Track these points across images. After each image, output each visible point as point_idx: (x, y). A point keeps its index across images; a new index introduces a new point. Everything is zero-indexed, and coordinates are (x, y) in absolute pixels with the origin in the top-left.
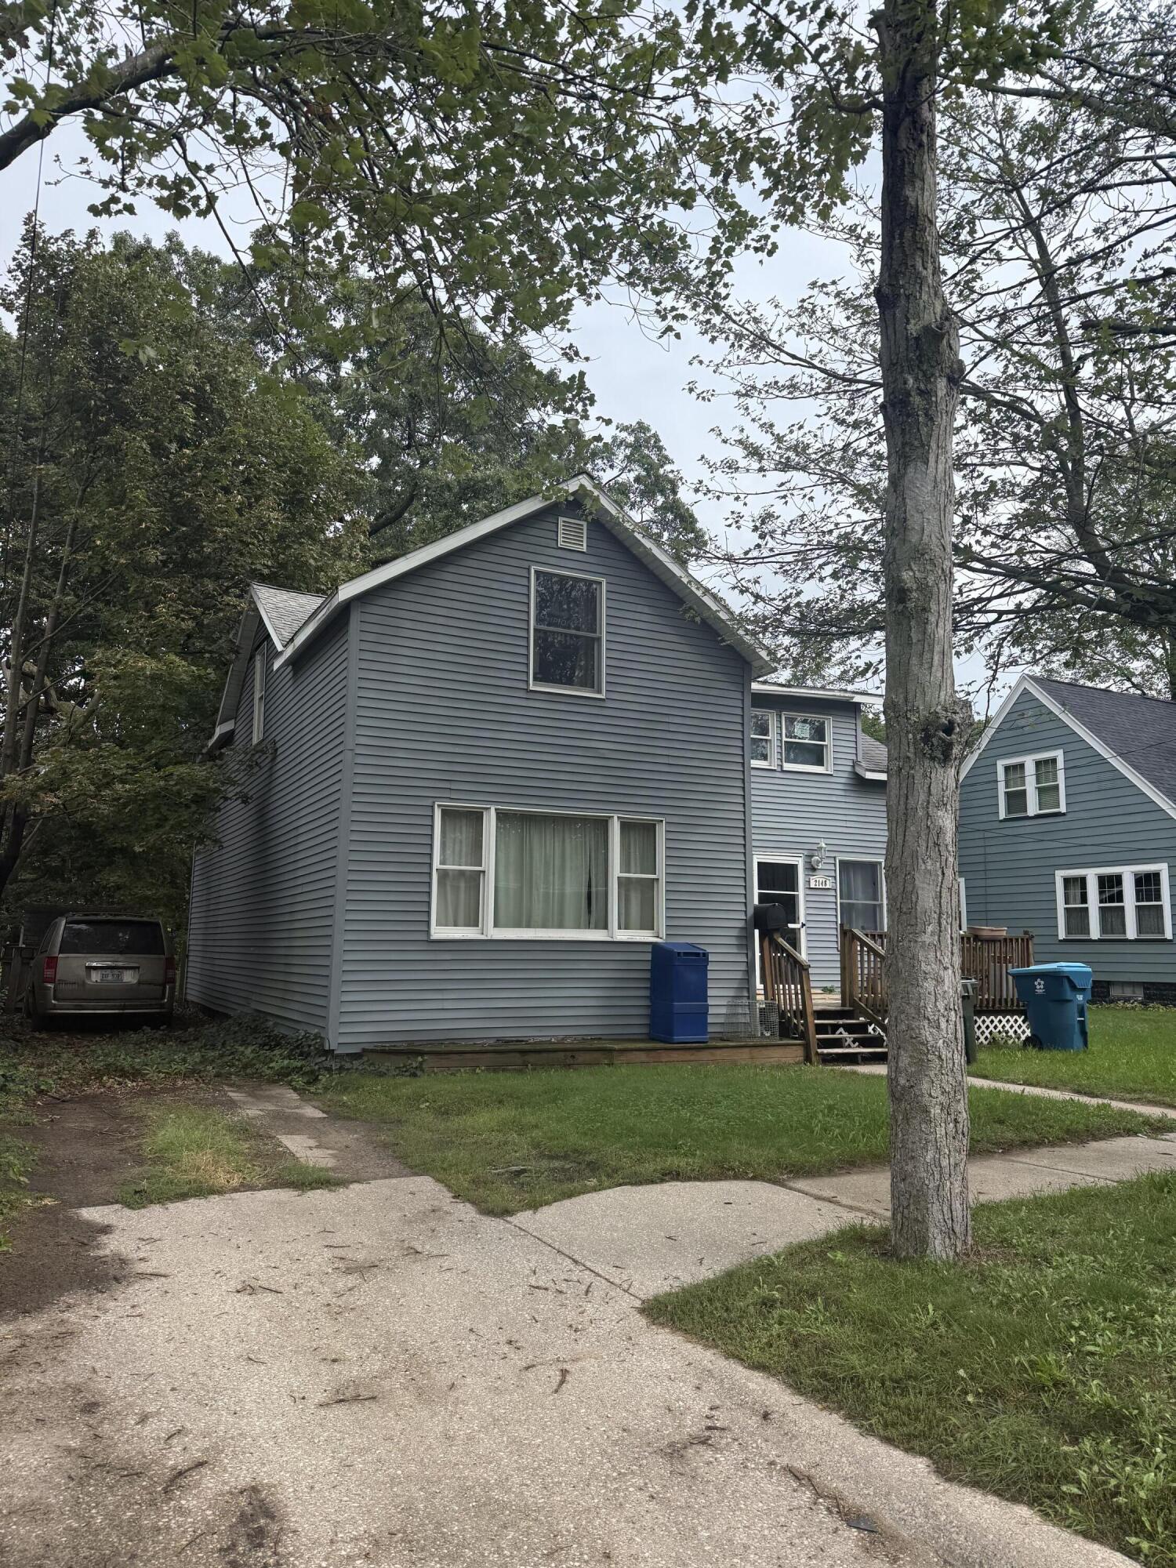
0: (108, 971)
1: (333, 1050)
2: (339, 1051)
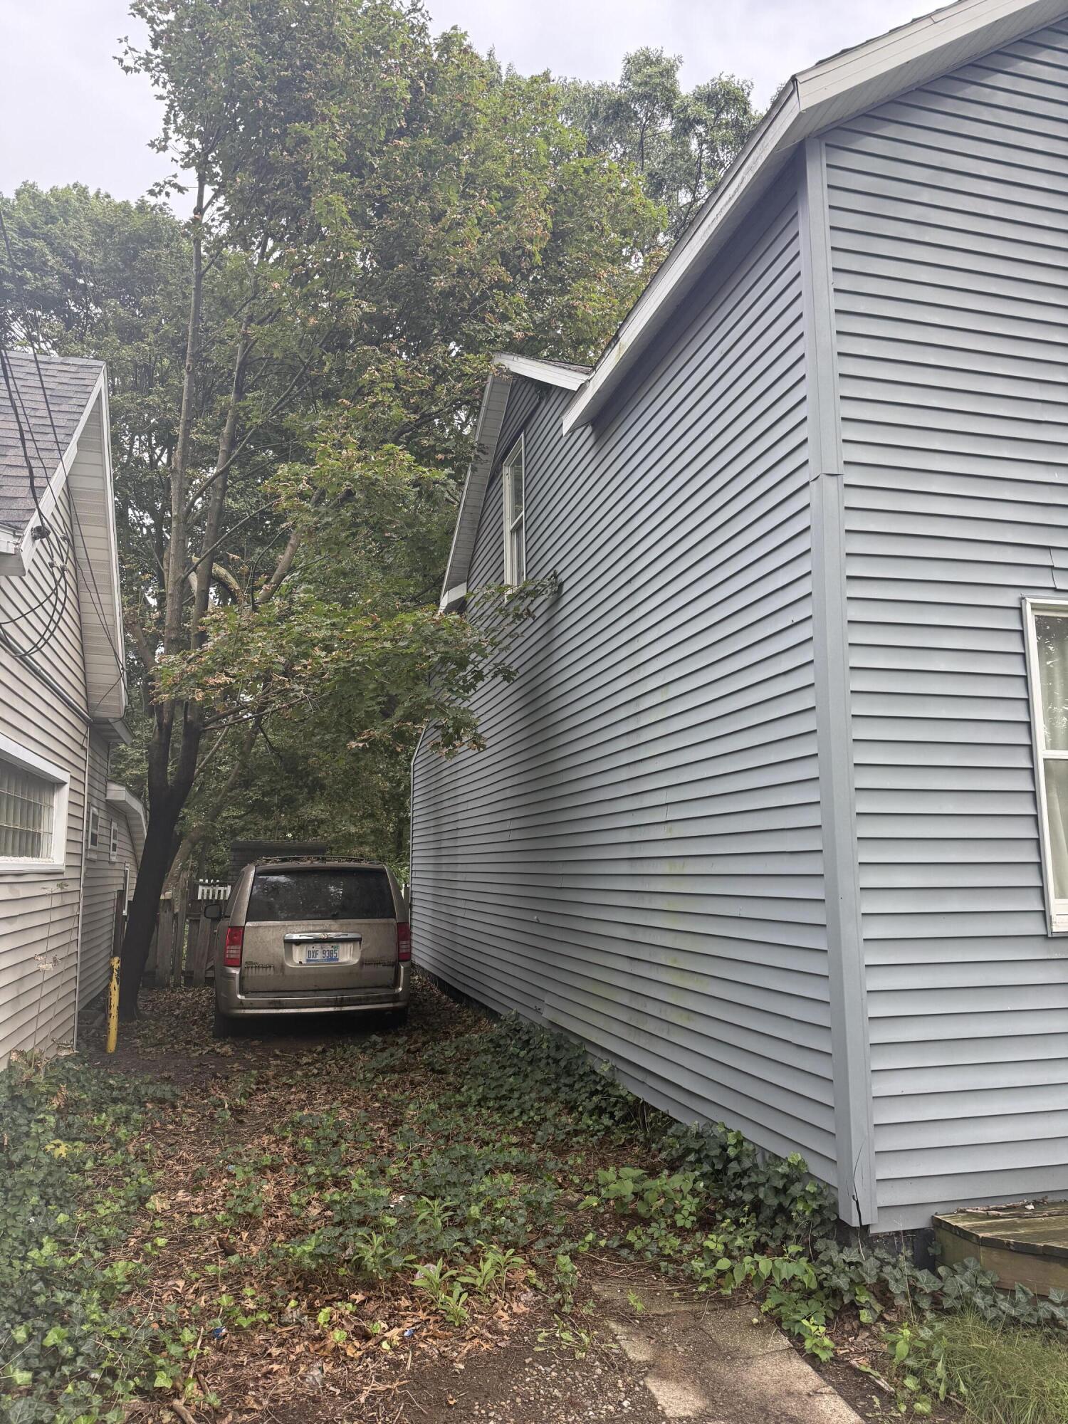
0: (318, 947)
1: (867, 1226)
2: (881, 1227)
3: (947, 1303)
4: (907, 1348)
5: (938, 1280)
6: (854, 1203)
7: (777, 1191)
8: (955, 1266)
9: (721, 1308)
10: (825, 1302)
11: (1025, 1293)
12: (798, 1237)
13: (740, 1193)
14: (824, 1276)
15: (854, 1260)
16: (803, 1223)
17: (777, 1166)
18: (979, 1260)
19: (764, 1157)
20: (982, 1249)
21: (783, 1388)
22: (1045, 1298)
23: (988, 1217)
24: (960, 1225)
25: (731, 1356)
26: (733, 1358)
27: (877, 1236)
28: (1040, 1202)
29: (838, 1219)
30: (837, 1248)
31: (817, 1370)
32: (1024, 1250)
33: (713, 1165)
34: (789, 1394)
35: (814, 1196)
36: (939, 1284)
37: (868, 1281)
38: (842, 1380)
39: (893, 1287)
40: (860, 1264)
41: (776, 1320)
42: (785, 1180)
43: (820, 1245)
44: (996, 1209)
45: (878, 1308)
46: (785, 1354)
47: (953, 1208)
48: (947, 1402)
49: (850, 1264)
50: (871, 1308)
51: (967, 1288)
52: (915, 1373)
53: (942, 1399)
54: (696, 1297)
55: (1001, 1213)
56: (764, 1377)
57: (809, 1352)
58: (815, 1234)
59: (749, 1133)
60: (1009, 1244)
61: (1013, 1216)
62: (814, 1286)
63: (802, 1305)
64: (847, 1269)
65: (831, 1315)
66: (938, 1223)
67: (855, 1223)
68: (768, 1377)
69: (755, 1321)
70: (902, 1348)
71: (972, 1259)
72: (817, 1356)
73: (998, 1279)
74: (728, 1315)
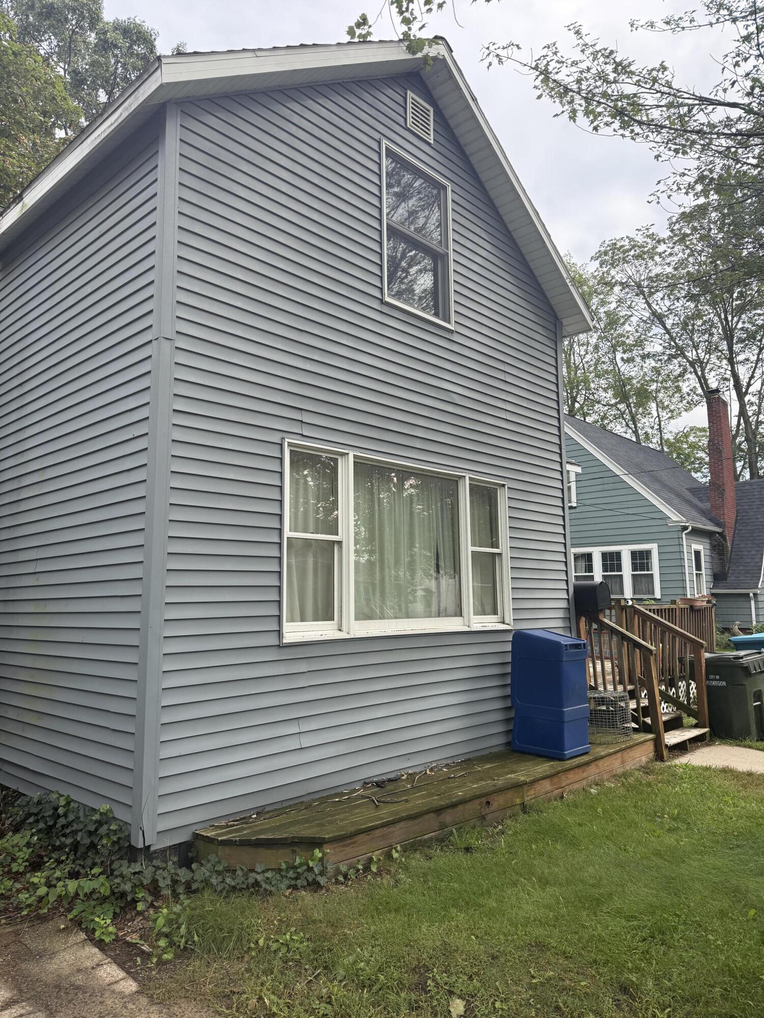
1: (149, 846)
2: (158, 845)
3: (194, 886)
4: (163, 921)
5: (191, 873)
6: (141, 832)
7: (90, 833)
8: (203, 862)
9: (38, 924)
10: (115, 903)
11: (242, 869)
12: (102, 862)
13: (63, 839)
14: (116, 885)
15: (137, 870)
16: (105, 852)
17: (92, 816)
18: (217, 855)
19: (85, 810)
20: (220, 847)
21: (75, 968)
22: (252, 871)
23: (227, 826)
24: (209, 835)
25: (40, 955)
26: (41, 957)
27: (155, 852)
28: (260, 812)
29: (130, 845)
30: (127, 865)
31: (102, 950)
32: (245, 843)
33: (46, 823)
34: (79, 971)
35: (115, 832)
36: (191, 875)
37: (145, 883)
38: (118, 952)
39: (161, 884)
40: (142, 872)
41: (78, 923)
42: (97, 824)
43: (115, 865)
44: (233, 821)
45: (150, 899)
46: (81, 945)
47: (207, 825)
48: (185, 948)
49: (135, 873)
50: (145, 900)
51: (208, 874)
52: (167, 936)
53: (182, 947)
54: (19, 920)
55: (235, 823)
56: (61, 964)
57: (97, 939)
58: (113, 858)
59: (76, 796)
60: (236, 841)
61: (243, 823)
62: (108, 893)
63: (98, 908)
64: (132, 877)
65: (118, 911)
66: (196, 836)
67: (141, 845)
68: (65, 963)
69: (62, 926)
70: (161, 921)
71: (214, 855)
72: (103, 940)
73: (227, 865)
74: (42, 928)
